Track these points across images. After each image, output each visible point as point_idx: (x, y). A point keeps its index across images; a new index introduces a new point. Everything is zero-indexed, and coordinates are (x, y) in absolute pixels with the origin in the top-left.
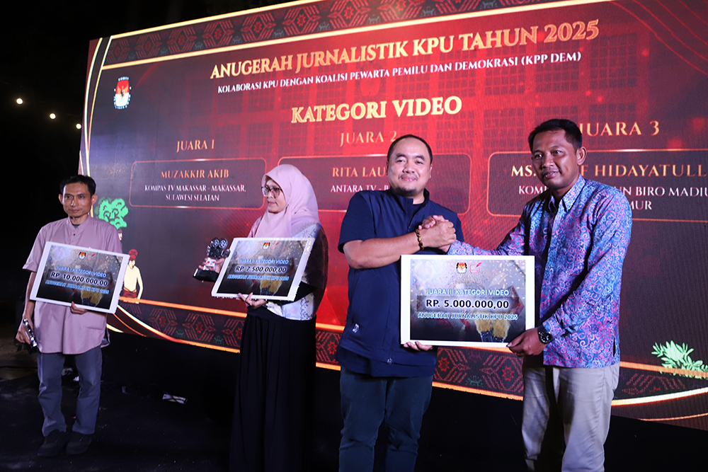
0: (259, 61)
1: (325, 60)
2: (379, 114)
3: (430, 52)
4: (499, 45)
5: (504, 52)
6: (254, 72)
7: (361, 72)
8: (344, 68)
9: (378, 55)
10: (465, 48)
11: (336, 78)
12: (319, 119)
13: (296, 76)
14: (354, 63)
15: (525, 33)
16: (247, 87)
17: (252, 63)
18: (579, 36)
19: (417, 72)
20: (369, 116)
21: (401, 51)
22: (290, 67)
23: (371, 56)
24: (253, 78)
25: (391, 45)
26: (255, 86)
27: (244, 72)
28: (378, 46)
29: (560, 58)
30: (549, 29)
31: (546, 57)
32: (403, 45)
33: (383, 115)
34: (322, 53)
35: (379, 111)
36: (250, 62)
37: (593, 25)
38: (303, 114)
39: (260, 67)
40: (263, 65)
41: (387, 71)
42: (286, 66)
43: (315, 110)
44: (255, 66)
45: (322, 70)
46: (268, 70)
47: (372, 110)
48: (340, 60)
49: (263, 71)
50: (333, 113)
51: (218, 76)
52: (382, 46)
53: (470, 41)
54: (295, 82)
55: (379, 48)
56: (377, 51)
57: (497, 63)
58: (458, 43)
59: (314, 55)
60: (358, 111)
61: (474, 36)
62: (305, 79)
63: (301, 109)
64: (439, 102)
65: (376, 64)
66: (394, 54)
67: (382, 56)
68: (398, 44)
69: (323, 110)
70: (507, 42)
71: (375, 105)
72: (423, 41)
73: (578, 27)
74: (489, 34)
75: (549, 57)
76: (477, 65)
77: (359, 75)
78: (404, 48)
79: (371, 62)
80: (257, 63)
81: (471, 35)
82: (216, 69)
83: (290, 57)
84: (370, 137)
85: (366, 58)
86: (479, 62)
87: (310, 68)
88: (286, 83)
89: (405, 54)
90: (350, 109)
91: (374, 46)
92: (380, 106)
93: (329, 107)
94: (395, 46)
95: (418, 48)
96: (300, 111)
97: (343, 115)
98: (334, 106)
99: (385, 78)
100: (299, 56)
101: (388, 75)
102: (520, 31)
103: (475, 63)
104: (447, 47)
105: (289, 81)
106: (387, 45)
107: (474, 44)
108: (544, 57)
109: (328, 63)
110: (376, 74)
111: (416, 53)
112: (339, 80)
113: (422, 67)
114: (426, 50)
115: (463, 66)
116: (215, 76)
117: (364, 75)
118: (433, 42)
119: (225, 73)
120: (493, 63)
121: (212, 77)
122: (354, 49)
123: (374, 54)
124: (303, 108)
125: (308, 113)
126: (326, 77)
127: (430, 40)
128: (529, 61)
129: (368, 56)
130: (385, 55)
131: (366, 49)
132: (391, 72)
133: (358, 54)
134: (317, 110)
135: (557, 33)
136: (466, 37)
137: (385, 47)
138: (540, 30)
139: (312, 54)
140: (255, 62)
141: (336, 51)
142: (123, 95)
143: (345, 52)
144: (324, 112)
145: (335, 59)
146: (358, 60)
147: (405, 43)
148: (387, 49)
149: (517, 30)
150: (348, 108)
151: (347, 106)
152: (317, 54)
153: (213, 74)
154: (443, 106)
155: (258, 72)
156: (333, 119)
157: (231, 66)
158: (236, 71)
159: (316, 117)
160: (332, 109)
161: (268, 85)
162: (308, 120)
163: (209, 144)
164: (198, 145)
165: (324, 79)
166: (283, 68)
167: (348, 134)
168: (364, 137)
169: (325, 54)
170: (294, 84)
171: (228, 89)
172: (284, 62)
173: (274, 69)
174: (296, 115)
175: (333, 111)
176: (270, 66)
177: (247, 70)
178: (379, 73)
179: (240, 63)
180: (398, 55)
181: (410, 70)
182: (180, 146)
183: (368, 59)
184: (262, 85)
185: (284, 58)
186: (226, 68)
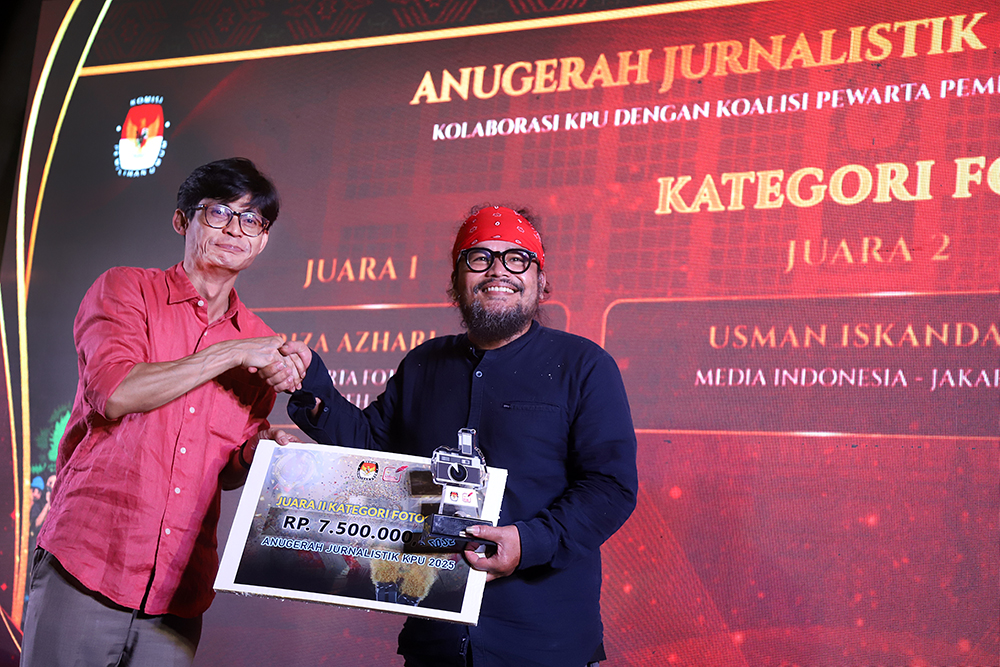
0: (554, 62)
1: (743, 60)
2: (913, 191)
6: (540, 88)
7: (849, 92)
8: (799, 79)
9: (898, 47)
11: (777, 104)
12: (737, 203)
13: (661, 100)
14: (828, 69)
16: (518, 126)
17: (535, 67)
20: (882, 197)
21: (964, 36)
22: (642, 78)
23: (877, 51)
24: (533, 105)
25: (938, 23)
26: (542, 125)
27: (509, 90)
28: (897, 25)
32: (973, 23)
33: (924, 193)
34: (737, 45)
35: (911, 185)
36: (528, 66)
38: (689, 194)
39: (558, 77)
40: (566, 73)
41: (924, 87)
42: (633, 75)
43: (724, 182)
44: (541, 75)
45: (734, 86)
46: (579, 84)
47: (889, 182)
48: (789, 61)
49: (565, 87)
50: (773, 190)
51: (432, 98)
52: (911, 27)
54: (659, 114)
55: (902, 30)
56: (897, 39)
59: (715, 49)
60: (851, 185)
62: (685, 109)
63: (684, 180)
65: (895, 70)
66: (947, 43)
67: (909, 50)
68: (958, 21)
69: (747, 181)
71: (902, 170)
77: (843, 97)
78: (974, 29)
79: (878, 64)
80: (549, 68)
82: (427, 80)
83: (644, 55)
84: (871, 249)
85: (862, 54)
87: (700, 81)
88: (631, 117)
89: (977, 44)
90: (826, 181)
91: (887, 27)
92: (913, 171)
93: (765, 176)
94: (948, 26)
96: (680, 186)
97: (805, 193)
98: (780, 174)
99: (918, 103)
100: (670, 52)
101: (927, 96)
105: (641, 113)
106: (924, 22)
109: (753, 68)
110: (892, 94)
112: (783, 109)
116: (423, 98)
117: (856, 97)
119: (453, 91)
121: (416, 101)
122: (827, 35)
123: (886, 47)
124: (689, 178)
125: (704, 189)
126: (747, 103)
129: (869, 51)
130: (917, 48)
131: (865, 34)
132: (934, 90)
133: (841, 45)
134: (729, 183)
137: (920, 28)
139: (708, 46)
140: (542, 65)
141: (777, 40)
142: (142, 142)
143: (802, 44)
144: (750, 191)
145: (774, 60)
146: (841, 60)
147: (978, 16)
148: (923, 35)
150: (820, 178)
151: (819, 174)
152: (722, 46)
153: (420, 93)
155: (552, 89)
156: (779, 204)
157: (472, 74)
158: (487, 87)
159: (726, 200)
160: (774, 181)
161: (578, 121)
162: (704, 206)
163: (402, 268)
164: (367, 269)
165: (741, 107)
166: (623, 81)
167: (808, 243)
168: (856, 250)
169: (746, 47)
170: (655, 118)
171: (462, 130)
172: (625, 67)
173: (598, 83)
174: (669, 195)
175: (778, 185)
176: (586, 75)
177: (517, 84)
178: (901, 94)
179: (498, 68)
180: (956, 48)
181: (990, 83)
182: (313, 272)
183: (870, 56)
184: (562, 122)
185: (625, 56)
186: (459, 79)
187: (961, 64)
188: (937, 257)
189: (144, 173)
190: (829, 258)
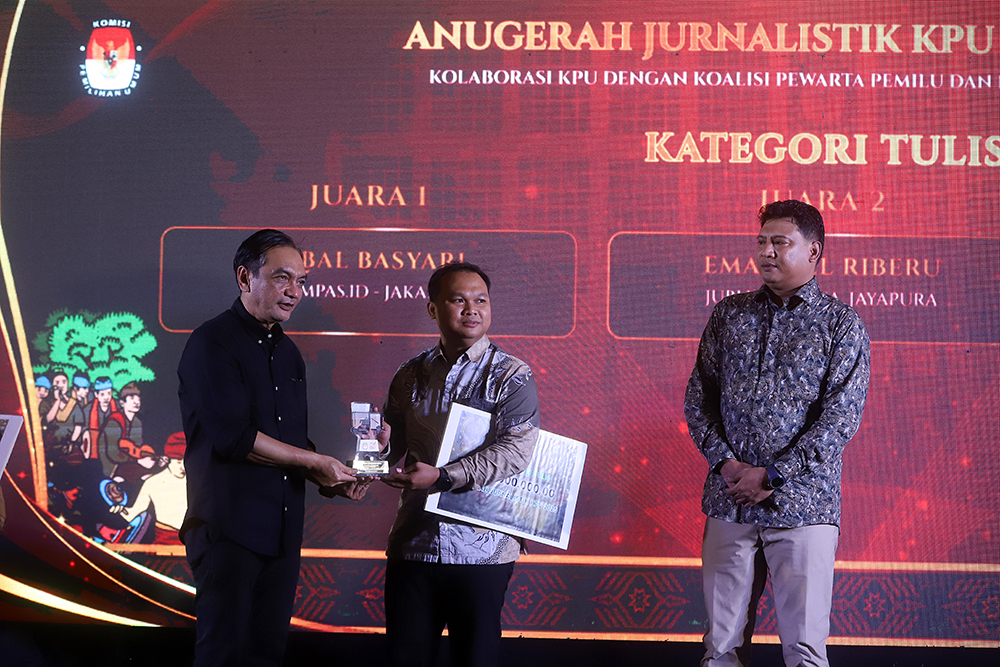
0: (543, 24)
1: (713, 39)
2: (853, 158)
3: (947, 49)
6: (531, 46)
7: (801, 75)
8: (760, 60)
9: (837, 43)
11: (744, 79)
12: (714, 158)
13: (645, 67)
14: (784, 55)
16: (513, 77)
17: (524, 27)
19: (922, 85)
20: (830, 160)
21: (885, 40)
22: (626, 46)
23: (822, 45)
24: (525, 60)
25: (866, 29)
26: (536, 79)
27: (501, 45)
28: (835, 26)
32: (892, 31)
33: (861, 160)
34: (707, 28)
35: (851, 152)
36: (518, 25)
38: (673, 146)
39: (547, 36)
40: (555, 35)
41: (858, 77)
42: (617, 43)
43: (702, 140)
44: (532, 35)
45: (706, 61)
46: (569, 46)
47: (834, 149)
48: (752, 45)
49: (554, 47)
51: (425, 45)
52: (846, 28)
54: (643, 78)
55: (839, 30)
56: (836, 36)
59: (688, 28)
60: (805, 149)
62: (666, 75)
63: (667, 135)
65: (832, 61)
66: (873, 44)
67: (846, 47)
68: (880, 28)
69: (721, 140)
71: (844, 140)
72: (933, 27)
77: (798, 80)
78: (892, 36)
79: (822, 55)
80: (538, 29)
82: (418, 29)
83: (626, 26)
84: (826, 200)
85: (810, 46)
87: (677, 53)
88: (619, 78)
89: (895, 48)
90: (786, 145)
91: (828, 26)
92: (852, 141)
93: (737, 136)
94: (873, 31)
95: (921, 40)
96: (663, 140)
97: (770, 153)
98: (748, 136)
99: (854, 89)
100: (650, 26)
101: (862, 85)
104: (980, 42)
105: (627, 76)
106: (856, 26)
109: (721, 47)
110: (835, 80)
111: (918, 49)
112: (749, 83)
113: (933, 77)
114: (939, 46)
117: (807, 79)
118: (953, 32)
119: (445, 40)
121: (408, 46)
122: (781, 28)
123: (828, 42)
124: (671, 134)
125: (685, 144)
126: (719, 75)
127: (947, 28)
129: (814, 44)
130: (852, 45)
131: (811, 30)
132: (867, 80)
133: (792, 36)
134: (707, 139)
137: (852, 30)
139: (682, 25)
140: (531, 25)
141: (741, 27)
142: (112, 64)
143: (761, 31)
144: (725, 148)
145: (739, 40)
146: (794, 49)
147: (895, 27)
148: (856, 36)
150: (781, 142)
151: (780, 138)
152: (694, 26)
153: (412, 39)
155: (543, 47)
156: (748, 160)
157: (464, 27)
158: (480, 39)
159: (705, 154)
160: (744, 141)
161: (570, 78)
162: (687, 158)
163: (411, 196)
164: (375, 196)
165: (714, 79)
166: (609, 47)
167: (777, 192)
168: (815, 201)
169: (715, 29)
170: (641, 81)
171: (458, 77)
172: (609, 35)
173: (585, 46)
174: (656, 147)
175: (747, 145)
176: (573, 38)
177: (508, 40)
178: (842, 80)
179: (489, 24)
180: (880, 49)
181: (907, 79)
182: (319, 195)
183: (816, 49)
184: (555, 78)
185: (608, 26)
186: (450, 30)
187: (884, 62)
188: (875, 209)
189: (118, 93)
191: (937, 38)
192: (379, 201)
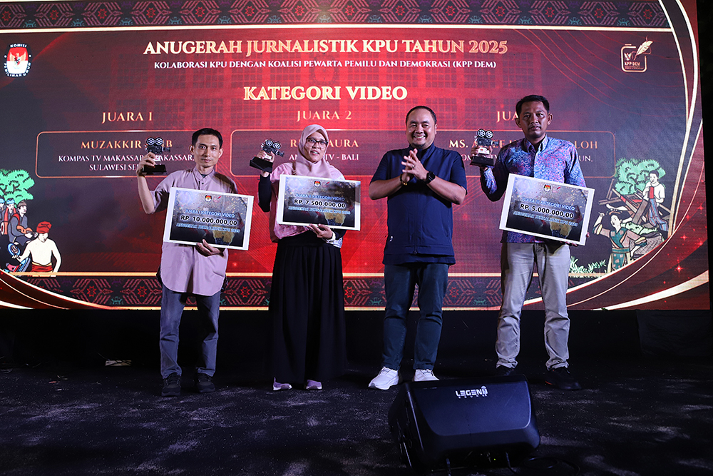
0: (204, 42)
1: (277, 47)
2: (334, 96)
3: (378, 50)
4: (434, 50)
5: (439, 56)
6: (198, 51)
7: (315, 62)
8: (297, 56)
9: (330, 48)
10: (408, 50)
11: (290, 64)
12: (274, 98)
13: (247, 59)
14: (307, 53)
15: (454, 44)
16: (191, 65)
17: (196, 44)
18: (494, 50)
19: (367, 65)
20: (325, 98)
21: (351, 47)
22: (239, 51)
23: (324, 49)
24: (196, 58)
25: (343, 42)
26: (200, 65)
27: (185, 51)
28: (330, 41)
29: (481, 64)
30: (472, 43)
31: (471, 63)
32: (354, 43)
33: (338, 98)
34: (274, 43)
35: (333, 94)
36: (193, 43)
37: (503, 44)
38: (256, 93)
39: (205, 48)
40: (208, 47)
41: (340, 62)
42: (235, 49)
43: (269, 90)
44: (199, 47)
45: (273, 56)
46: (214, 51)
48: (293, 49)
49: (208, 52)
50: (286, 93)
51: (153, 52)
52: (334, 42)
53: (412, 46)
54: (247, 64)
55: (331, 42)
56: (330, 45)
57: (434, 64)
58: (402, 47)
59: (266, 43)
60: (314, 93)
61: (415, 42)
62: (256, 63)
63: (254, 88)
64: (388, 90)
65: (328, 56)
66: (346, 49)
67: (334, 50)
68: (349, 42)
70: (441, 49)
72: (371, 41)
73: (493, 44)
74: (427, 42)
75: (474, 63)
76: (417, 64)
77: (313, 64)
78: (354, 45)
79: (324, 53)
80: (201, 44)
81: (413, 41)
82: (150, 45)
83: (239, 42)
84: (326, 115)
85: (318, 50)
86: (420, 62)
87: (261, 53)
88: (236, 64)
89: (355, 50)
90: (305, 92)
91: (326, 41)
92: (334, 90)
94: (346, 43)
95: (367, 46)
96: (252, 90)
97: (298, 95)
99: (338, 68)
100: (249, 42)
101: (341, 66)
102: (451, 43)
103: (417, 63)
104: (392, 48)
105: (240, 63)
106: (339, 41)
107: (415, 48)
108: (469, 63)
109: (280, 50)
110: (329, 63)
111: (365, 50)
112: (292, 66)
113: (372, 62)
114: (374, 49)
115: (407, 64)
116: (149, 52)
117: (317, 63)
118: (380, 43)
119: (161, 50)
120: (431, 64)
121: (146, 53)
122: (306, 42)
123: (327, 48)
126: (279, 63)
127: (377, 42)
128: (458, 64)
129: (320, 49)
130: (337, 49)
131: (319, 42)
132: (343, 64)
133: (311, 45)
134: (271, 90)
135: (478, 47)
136: (408, 42)
137: (337, 42)
138: (466, 43)
139: (264, 42)
140: (198, 43)
141: (289, 42)
142: (18, 63)
143: (297, 43)
145: (288, 48)
146: (311, 51)
147: (355, 41)
148: (338, 45)
149: (449, 42)
152: (269, 42)
153: (147, 50)
154: (391, 94)
155: (204, 52)
157: (169, 44)
158: (176, 49)
159: (270, 96)
161: (215, 64)
162: (262, 98)
163: (145, 117)
164: (130, 116)
165: (277, 64)
166: (232, 51)
167: (304, 112)
168: (321, 115)
169: (278, 43)
170: (245, 65)
171: (167, 65)
172: (232, 47)
173: (222, 51)
176: (217, 48)
177: (189, 49)
178: (333, 64)
179: (180, 43)
180: (349, 50)
181: (360, 63)
182: (106, 117)
183: (321, 50)
184: (209, 65)
185: (232, 42)
186: (164, 45)
187: (351, 56)
188: (347, 118)
189: (20, 75)
190: (312, 118)
191: (373, 46)
192: (132, 119)
